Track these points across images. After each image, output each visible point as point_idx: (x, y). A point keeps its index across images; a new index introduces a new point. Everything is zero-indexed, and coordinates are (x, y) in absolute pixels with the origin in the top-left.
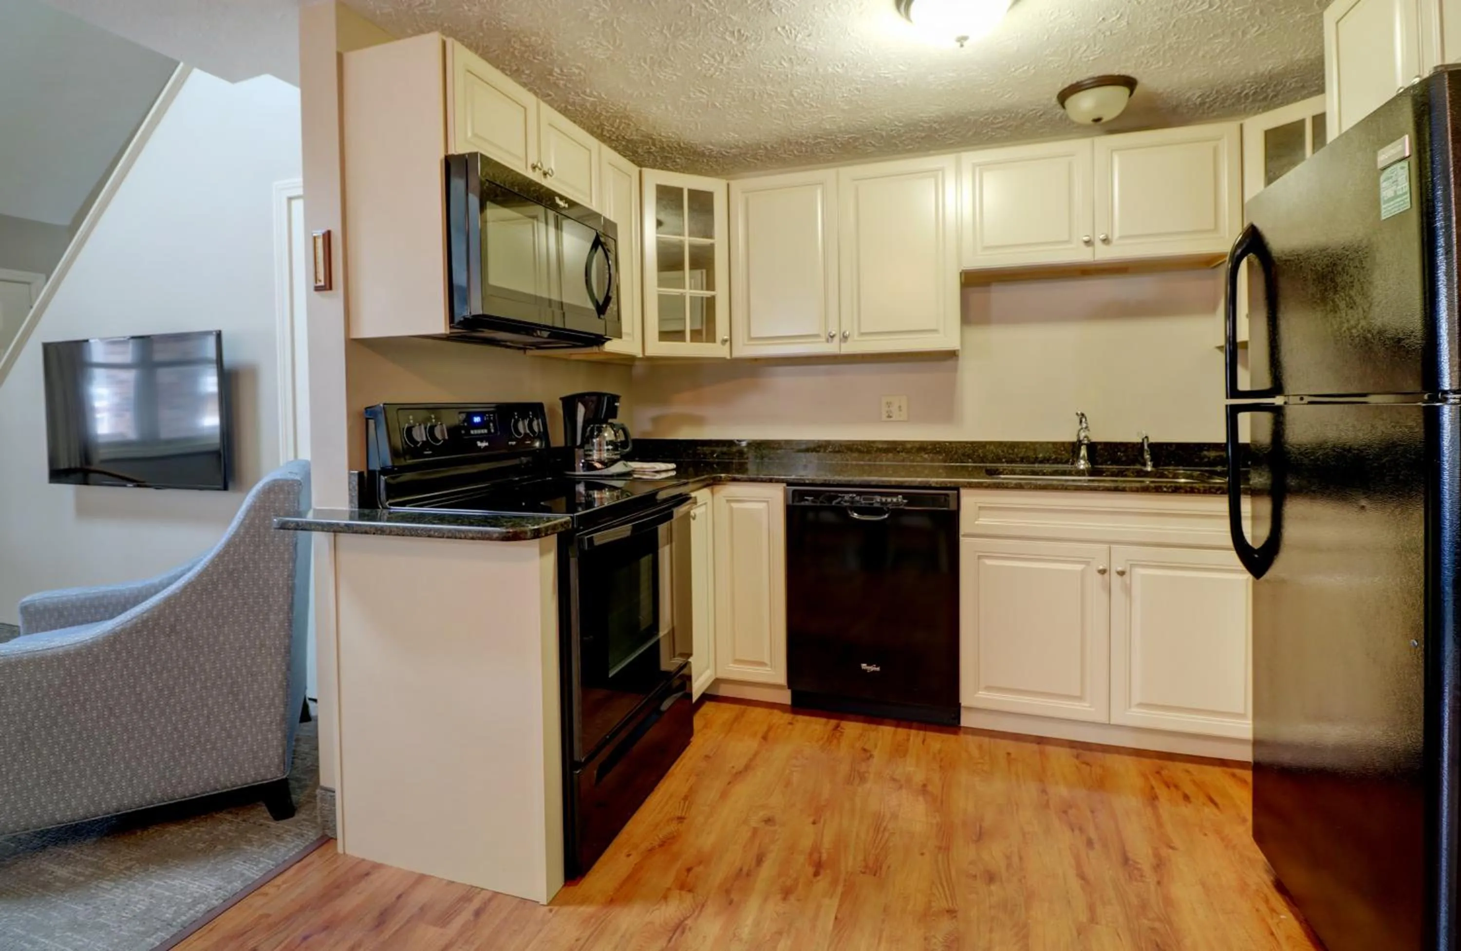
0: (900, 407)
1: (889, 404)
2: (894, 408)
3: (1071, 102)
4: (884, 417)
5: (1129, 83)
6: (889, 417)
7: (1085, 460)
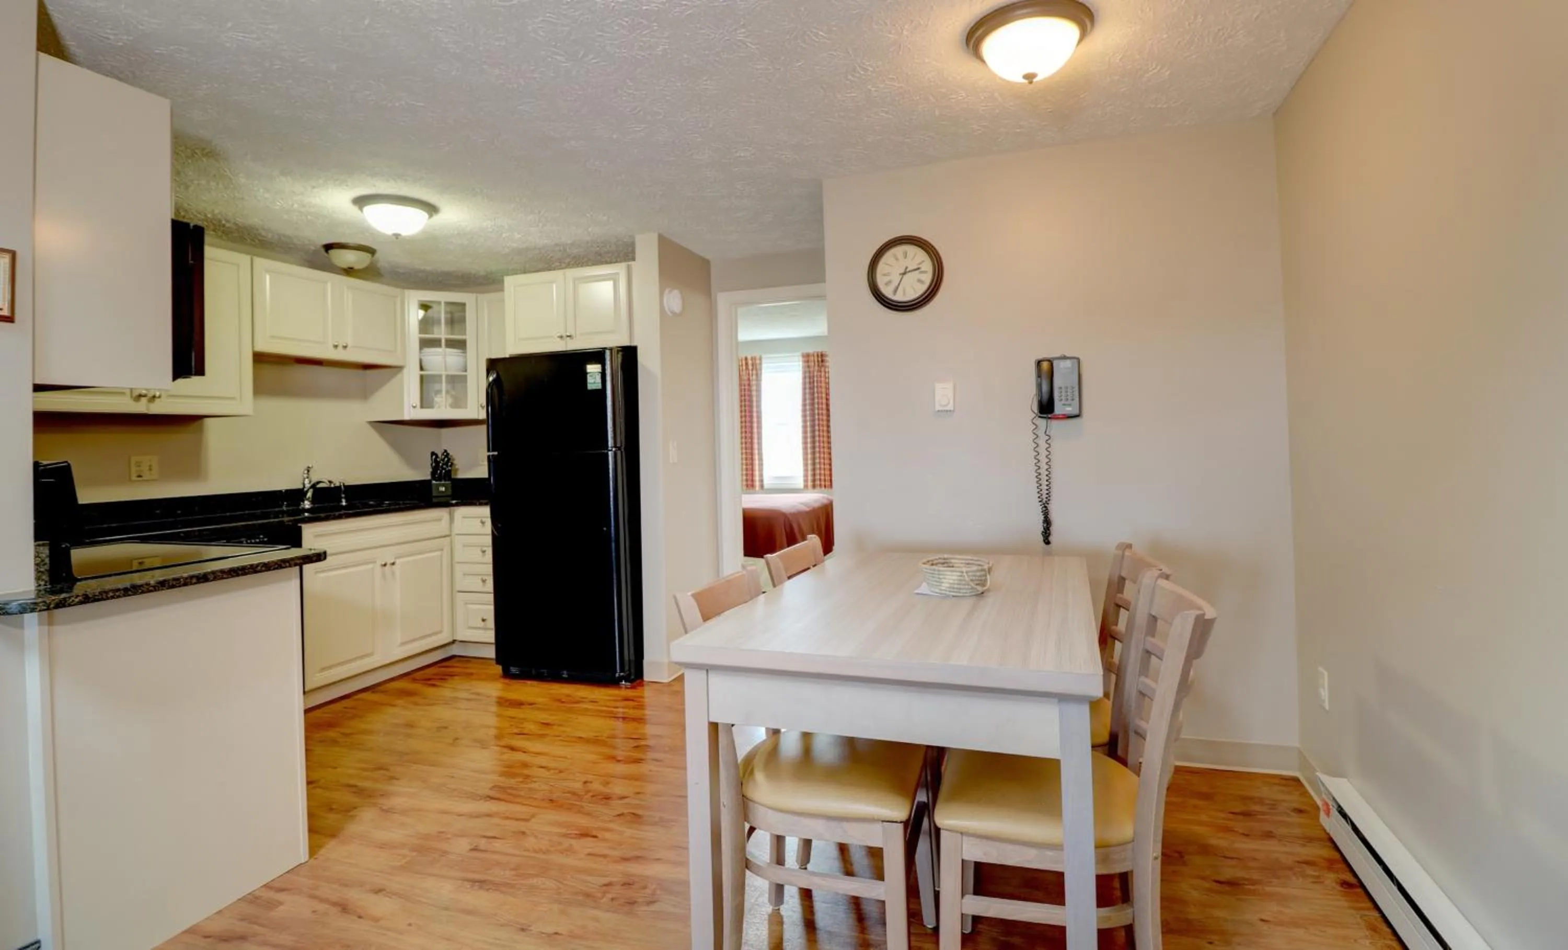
0: (150, 466)
1: (138, 465)
2: (145, 468)
3: (333, 252)
4: (134, 478)
5: (371, 251)
6: (140, 476)
7: (310, 501)
